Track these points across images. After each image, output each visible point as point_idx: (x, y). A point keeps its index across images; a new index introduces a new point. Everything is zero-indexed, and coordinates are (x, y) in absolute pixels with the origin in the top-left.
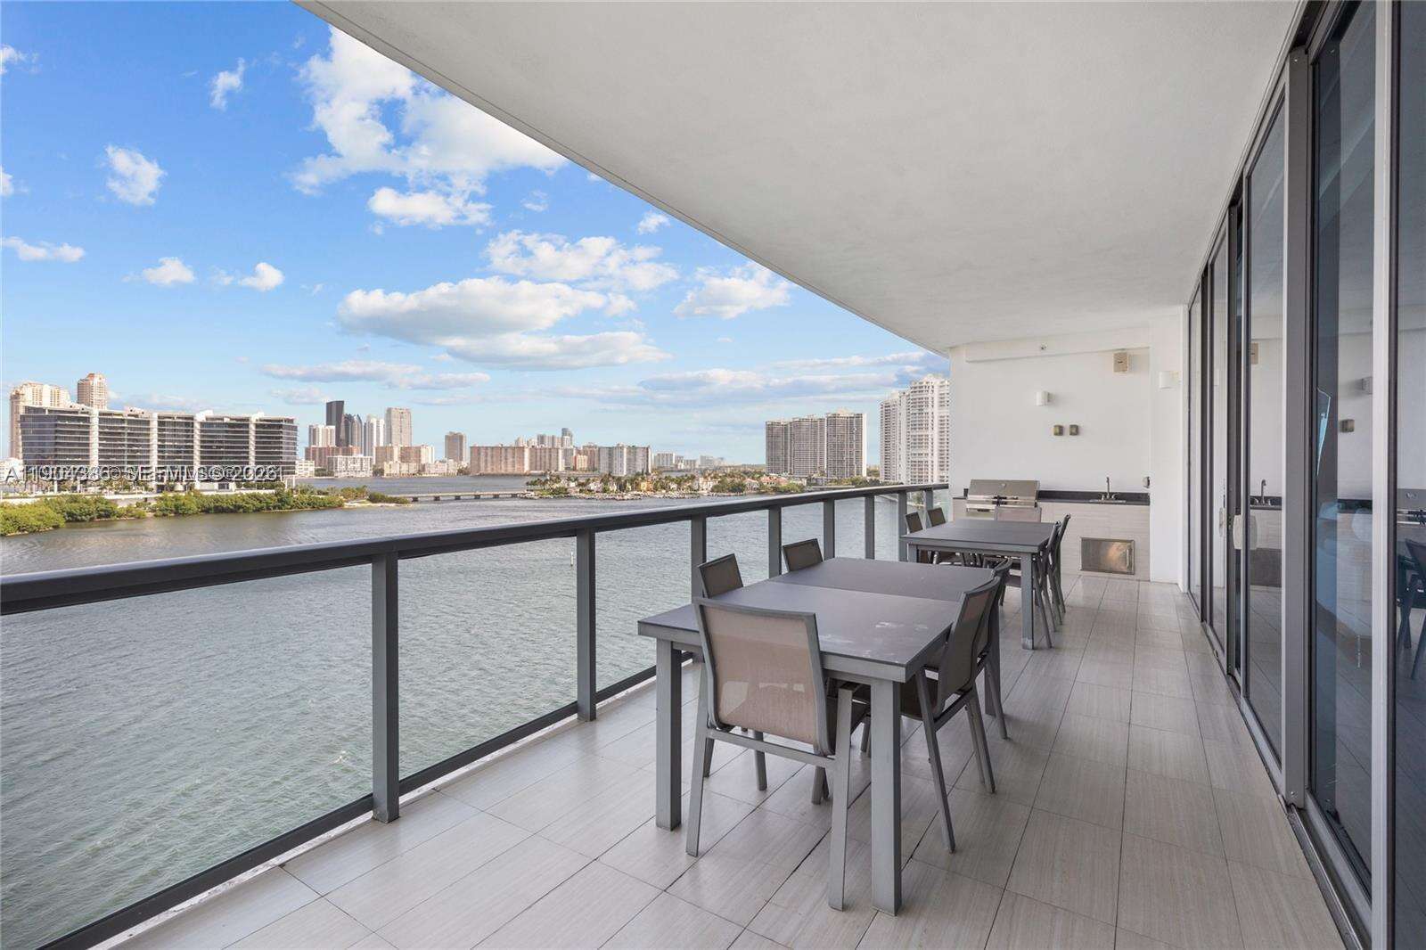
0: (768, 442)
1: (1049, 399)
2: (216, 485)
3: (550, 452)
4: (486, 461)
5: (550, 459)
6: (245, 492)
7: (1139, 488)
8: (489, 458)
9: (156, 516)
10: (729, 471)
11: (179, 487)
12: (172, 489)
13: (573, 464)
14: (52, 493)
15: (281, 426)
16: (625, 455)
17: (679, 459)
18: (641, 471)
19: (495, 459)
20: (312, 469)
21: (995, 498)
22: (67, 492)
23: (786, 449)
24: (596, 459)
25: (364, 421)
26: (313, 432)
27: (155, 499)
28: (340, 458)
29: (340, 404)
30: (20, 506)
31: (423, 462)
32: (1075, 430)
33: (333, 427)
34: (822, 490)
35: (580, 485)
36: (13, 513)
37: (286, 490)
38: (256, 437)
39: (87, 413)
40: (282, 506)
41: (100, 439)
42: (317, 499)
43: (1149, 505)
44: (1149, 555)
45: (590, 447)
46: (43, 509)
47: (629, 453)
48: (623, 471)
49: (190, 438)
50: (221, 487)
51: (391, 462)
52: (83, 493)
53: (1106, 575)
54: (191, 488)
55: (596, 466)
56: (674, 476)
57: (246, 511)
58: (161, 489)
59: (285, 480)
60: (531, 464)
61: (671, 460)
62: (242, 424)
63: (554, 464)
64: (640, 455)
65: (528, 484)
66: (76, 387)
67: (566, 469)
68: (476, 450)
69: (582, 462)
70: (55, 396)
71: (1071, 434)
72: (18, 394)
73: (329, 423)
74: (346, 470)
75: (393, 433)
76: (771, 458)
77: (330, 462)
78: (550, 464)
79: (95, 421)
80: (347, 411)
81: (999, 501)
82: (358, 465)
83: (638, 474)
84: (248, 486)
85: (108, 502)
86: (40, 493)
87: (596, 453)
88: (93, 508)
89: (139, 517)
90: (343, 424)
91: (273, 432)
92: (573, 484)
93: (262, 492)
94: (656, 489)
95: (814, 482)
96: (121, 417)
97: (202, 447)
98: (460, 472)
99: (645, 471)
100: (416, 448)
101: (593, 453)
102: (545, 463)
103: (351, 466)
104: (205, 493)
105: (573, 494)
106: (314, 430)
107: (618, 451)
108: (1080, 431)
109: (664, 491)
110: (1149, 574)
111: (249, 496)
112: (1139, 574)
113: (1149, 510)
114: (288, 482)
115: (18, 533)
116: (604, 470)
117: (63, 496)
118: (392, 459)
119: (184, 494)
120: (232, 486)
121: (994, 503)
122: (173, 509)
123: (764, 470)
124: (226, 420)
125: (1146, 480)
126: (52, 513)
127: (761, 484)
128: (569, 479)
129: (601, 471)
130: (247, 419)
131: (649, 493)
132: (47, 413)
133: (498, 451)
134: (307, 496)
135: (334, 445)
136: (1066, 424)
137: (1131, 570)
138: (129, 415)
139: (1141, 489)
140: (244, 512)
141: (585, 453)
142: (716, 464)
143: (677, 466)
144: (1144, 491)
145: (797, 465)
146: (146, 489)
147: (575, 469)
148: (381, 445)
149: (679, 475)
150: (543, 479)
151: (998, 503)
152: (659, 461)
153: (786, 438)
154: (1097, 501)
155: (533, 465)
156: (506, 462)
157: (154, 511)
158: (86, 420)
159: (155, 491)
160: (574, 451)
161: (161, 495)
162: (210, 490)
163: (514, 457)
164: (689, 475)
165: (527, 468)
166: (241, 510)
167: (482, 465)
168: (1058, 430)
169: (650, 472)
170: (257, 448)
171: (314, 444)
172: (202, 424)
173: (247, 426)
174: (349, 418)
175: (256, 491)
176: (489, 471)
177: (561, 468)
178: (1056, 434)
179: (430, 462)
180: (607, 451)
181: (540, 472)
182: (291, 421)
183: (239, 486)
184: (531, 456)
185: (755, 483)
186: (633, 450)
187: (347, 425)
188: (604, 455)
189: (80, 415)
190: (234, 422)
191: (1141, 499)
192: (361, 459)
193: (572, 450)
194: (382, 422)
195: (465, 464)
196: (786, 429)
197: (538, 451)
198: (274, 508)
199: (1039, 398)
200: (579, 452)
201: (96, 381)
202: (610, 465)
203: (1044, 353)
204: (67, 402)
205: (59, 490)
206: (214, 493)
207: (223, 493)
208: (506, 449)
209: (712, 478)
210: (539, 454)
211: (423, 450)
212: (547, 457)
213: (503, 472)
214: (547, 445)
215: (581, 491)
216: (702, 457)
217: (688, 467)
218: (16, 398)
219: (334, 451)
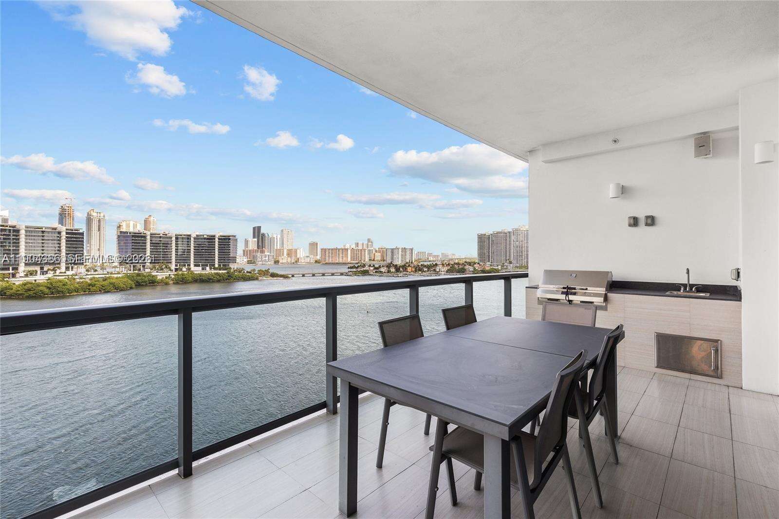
0: (478, 245)
1: (624, 191)
2: (200, 268)
3: (361, 251)
4: (329, 256)
5: (361, 255)
6: (213, 271)
7: (727, 280)
8: (330, 255)
9: (174, 283)
10: (457, 261)
11: (184, 269)
12: (181, 270)
13: (373, 258)
14: (130, 272)
15: (230, 239)
16: (400, 252)
17: (430, 255)
18: (408, 261)
19: (333, 255)
20: (246, 260)
21: (564, 288)
22: (137, 272)
23: (489, 249)
24: (385, 255)
25: (270, 236)
26: (247, 242)
27: (174, 275)
28: (259, 254)
29: (259, 228)
30: (117, 278)
31: (298, 257)
32: (651, 221)
33: (256, 239)
34: (510, 272)
35: (376, 268)
36: (114, 281)
37: (232, 271)
38: (219, 245)
39: (145, 234)
40: (230, 279)
41: (151, 246)
42: (246, 275)
43: (740, 300)
44: (741, 358)
45: (382, 248)
46: (126, 280)
47: (402, 251)
48: (398, 262)
49: (189, 245)
50: (203, 269)
51: (283, 257)
52: (143, 272)
53: (687, 375)
54: (190, 269)
55: (385, 258)
56: (426, 264)
57: (213, 282)
58: (176, 270)
59: (232, 266)
60: (351, 257)
61: (425, 255)
62: (211, 238)
63: (363, 258)
64: (408, 252)
65: (348, 268)
66: (143, 222)
67: (369, 260)
68: (324, 251)
69: (378, 256)
70: (135, 226)
71: (647, 224)
72: (120, 226)
73: (254, 237)
74: (262, 261)
75: (284, 242)
76: (481, 254)
77: (254, 257)
78: (361, 257)
79: (148, 237)
80: (262, 231)
81: (568, 291)
82: (267, 258)
83: (407, 263)
84: (215, 269)
85: (153, 276)
86: (125, 272)
87: (385, 251)
88: (146, 279)
89: (167, 284)
90: (260, 238)
91: (226, 242)
92: (372, 268)
93: (221, 272)
94: (416, 271)
95: (505, 267)
96: (159, 236)
97: (194, 249)
98: (316, 262)
99: (411, 261)
100: (295, 249)
101: (383, 251)
102: (358, 257)
103: (264, 259)
104: (195, 272)
105: (371, 273)
106: (247, 241)
107: (396, 250)
108: (657, 221)
109: (420, 272)
110: (741, 380)
111: (215, 274)
112: (727, 379)
113: (741, 306)
114: (233, 266)
115: (115, 290)
116: (389, 261)
117: (134, 273)
118: (283, 255)
119: (186, 273)
120: (208, 268)
121: (563, 293)
122: (181, 279)
123: (477, 261)
124: (205, 236)
125: (735, 273)
126: (130, 282)
127: (475, 269)
128: (370, 266)
129: (388, 261)
130: (215, 236)
131: (412, 273)
132: (129, 234)
133: (335, 251)
134: (241, 274)
135: (256, 248)
136: (641, 215)
137: (717, 373)
138: (163, 235)
139: (729, 281)
140: (213, 281)
141: (380, 252)
142: (450, 257)
143: (428, 259)
144: (734, 283)
145: (495, 257)
146: (170, 270)
147: (374, 260)
148: (279, 248)
149: (429, 263)
150: (356, 266)
151: (567, 294)
152: (418, 256)
153: (489, 243)
154: (675, 293)
155: (352, 258)
156: (339, 257)
157: (173, 280)
158: (145, 237)
159: (174, 271)
160: (374, 251)
161: (176, 273)
162: (197, 270)
163: (343, 254)
164: (434, 264)
165: (349, 260)
166: (211, 281)
167: (327, 258)
168: (632, 221)
169: (413, 262)
170: (219, 250)
171: (247, 248)
172: (194, 238)
173: (214, 239)
174: (263, 235)
175: (218, 271)
176: (330, 261)
177: (367, 260)
178: (630, 225)
179: (302, 257)
180: (390, 250)
181: (356, 262)
182: (235, 236)
183: (211, 269)
184: (351, 253)
185: (471, 269)
186: (404, 250)
187: (262, 238)
188: (389, 253)
189: (142, 235)
190: (209, 237)
191: (731, 293)
192: (269, 256)
193: (372, 250)
194: (279, 236)
195: (318, 257)
196: (489, 238)
197: (355, 251)
198: (226, 280)
199: (612, 191)
200: (376, 251)
201: (152, 218)
202: (392, 259)
203: (617, 146)
204: (140, 228)
205: (133, 270)
206: (199, 272)
207: (204, 272)
208: (339, 249)
209: (447, 265)
210: (355, 252)
211: (298, 251)
212: (360, 254)
213: (337, 262)
214: (360, 247)
215: (376, 272)
216: (442, 254)
217: (435, 259)
218: (119, 227)
219: (257, 251)
